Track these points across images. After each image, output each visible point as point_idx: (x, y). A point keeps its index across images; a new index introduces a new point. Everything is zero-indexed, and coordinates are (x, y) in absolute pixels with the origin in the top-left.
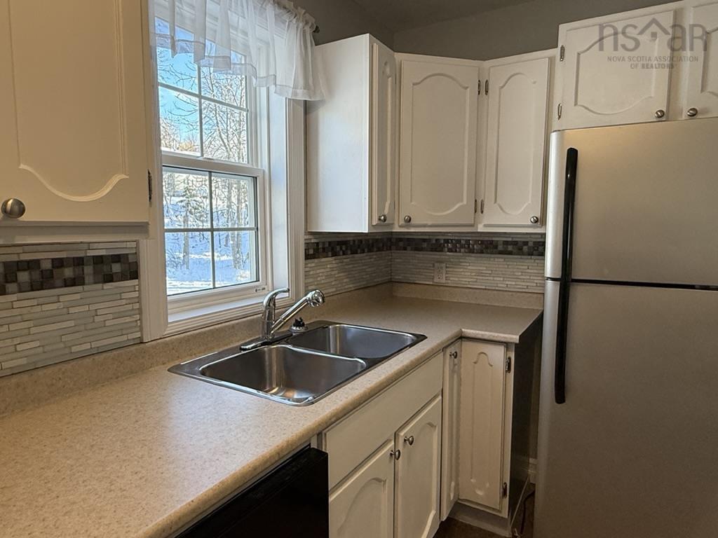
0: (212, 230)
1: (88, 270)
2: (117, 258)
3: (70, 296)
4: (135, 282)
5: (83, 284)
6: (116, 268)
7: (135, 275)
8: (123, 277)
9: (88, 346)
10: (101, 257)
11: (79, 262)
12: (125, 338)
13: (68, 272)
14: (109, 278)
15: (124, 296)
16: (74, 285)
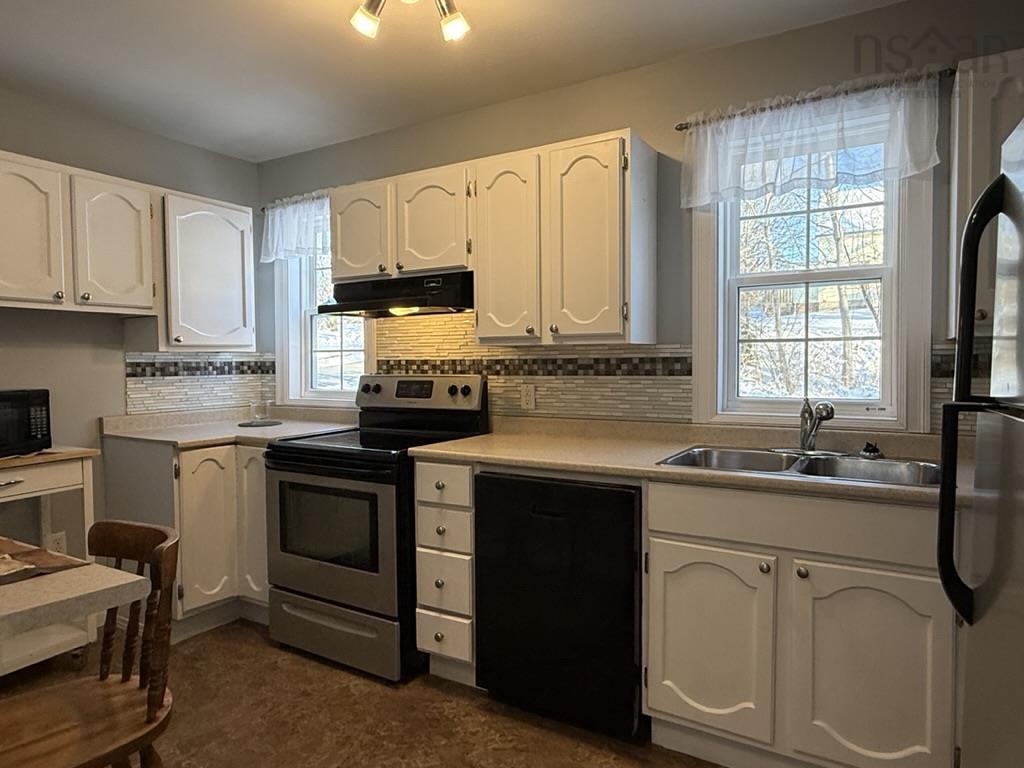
0: (807, 340)
1: (660, 366)
2: (678, 360)
3: (646, 381)
4: (688, 378)
5: (655, 375)
6: (678, 366)
7: (690, 373)
8: (681, 373)
9: (656, 415)
10: (667, 358)
11: (653, 360)
12: (680, 416)
13: (648, 367)
14: (671, 373)
15: (681, 386)
16: (649, 375)
